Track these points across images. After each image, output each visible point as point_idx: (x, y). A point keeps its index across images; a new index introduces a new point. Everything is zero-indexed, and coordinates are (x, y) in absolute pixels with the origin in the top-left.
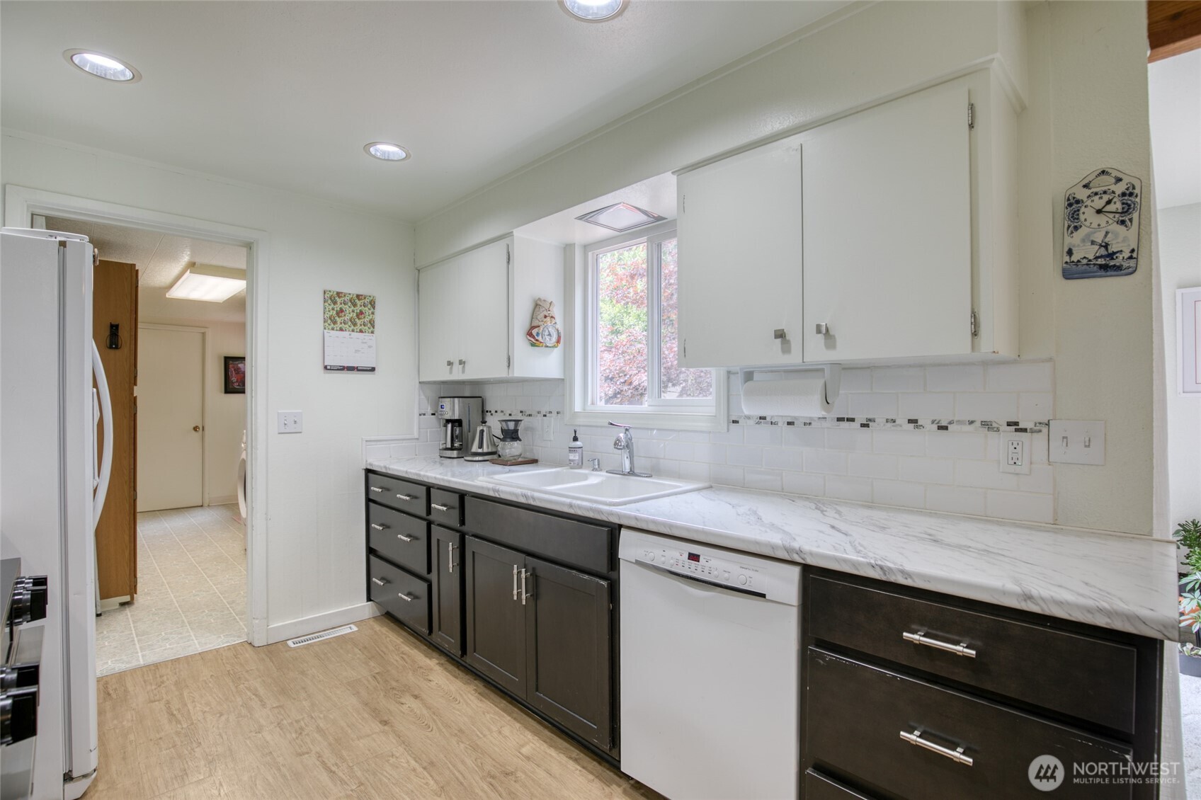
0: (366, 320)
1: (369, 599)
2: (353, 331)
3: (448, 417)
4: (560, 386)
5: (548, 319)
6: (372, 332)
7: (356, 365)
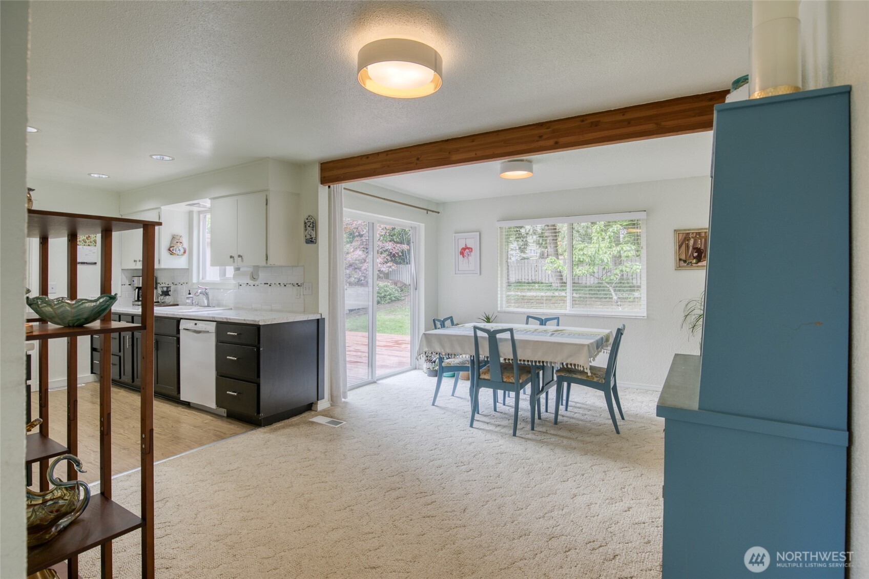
0: (92, 240)
1: (92, 373)
2: (84, 245)
3: (136, 286)
4: (187, 271)
5: (179, 243)
6: (95, 246)
7: (86, 262)
